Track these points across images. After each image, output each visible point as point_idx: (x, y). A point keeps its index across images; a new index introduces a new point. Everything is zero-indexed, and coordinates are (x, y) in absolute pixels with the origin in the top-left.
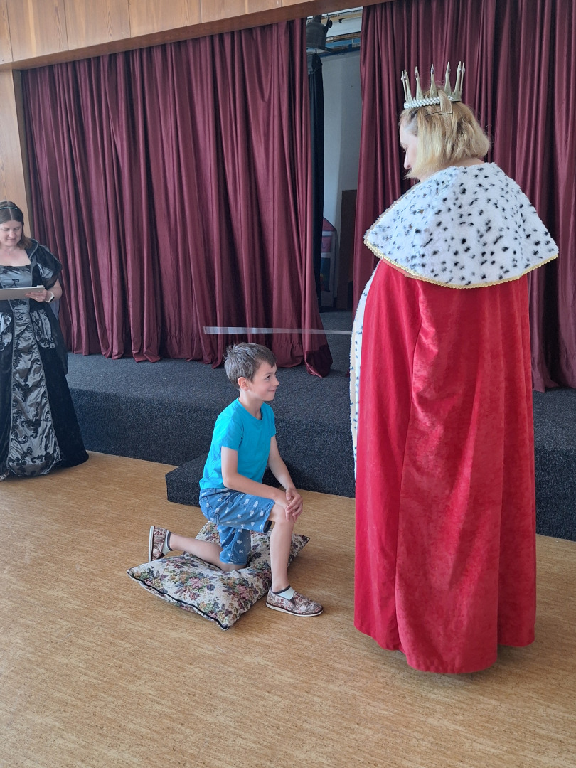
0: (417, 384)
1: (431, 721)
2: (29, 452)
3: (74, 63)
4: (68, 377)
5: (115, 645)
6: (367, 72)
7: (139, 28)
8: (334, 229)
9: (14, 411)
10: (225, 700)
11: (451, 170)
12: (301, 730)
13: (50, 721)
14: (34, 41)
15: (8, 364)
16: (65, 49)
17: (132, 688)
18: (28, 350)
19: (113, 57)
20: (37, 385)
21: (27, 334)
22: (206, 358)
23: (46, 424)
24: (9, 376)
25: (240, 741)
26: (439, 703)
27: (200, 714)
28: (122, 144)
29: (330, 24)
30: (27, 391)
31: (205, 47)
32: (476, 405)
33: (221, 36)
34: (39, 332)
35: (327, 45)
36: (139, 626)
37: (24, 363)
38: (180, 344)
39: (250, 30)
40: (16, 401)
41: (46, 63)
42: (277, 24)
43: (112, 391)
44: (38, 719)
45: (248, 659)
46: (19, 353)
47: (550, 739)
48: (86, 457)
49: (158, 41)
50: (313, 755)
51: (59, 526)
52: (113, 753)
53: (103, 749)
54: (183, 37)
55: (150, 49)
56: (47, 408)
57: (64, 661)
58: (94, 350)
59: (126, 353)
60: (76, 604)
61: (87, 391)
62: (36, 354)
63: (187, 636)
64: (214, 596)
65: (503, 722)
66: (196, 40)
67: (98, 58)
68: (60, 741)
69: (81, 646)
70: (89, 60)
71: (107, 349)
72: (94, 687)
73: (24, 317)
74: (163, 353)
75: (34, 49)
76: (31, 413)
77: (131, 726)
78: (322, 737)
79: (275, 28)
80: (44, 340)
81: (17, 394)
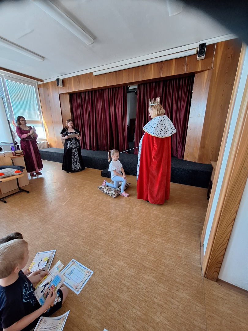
0: (153, 155)
1: (153, 212)
2: (76, 167)
3: (81, 93)
4: (81, 153)
5: (97, 201)
6: (138, 96)
7: (95, 86)
8: (128, 126)
9: (73, 160)
10: (118, 210)
11: (159, 116)
12: (132, 214)
13: (88, 213)
14: (73, 88)
15: (71, 151)
16: (79, 90)
17: (101, 208)
18: (75, 148)
19: (89, 92)
20: (76, 155)
21: (74, 145)
22: (106, 150)
23: (78, 162)
24: (72, 153)
25: (122, 216)
26: (155, 209)
27: (114, 212)
28: (90, 109)
29: (129, 87)
30: (75, 156)
31: (107, 90)
32: (163, 158)
33: (110, 89)
34: (77, 145)
35: (129, 91)
36: (100, 198)
37: (74, 151)
38: (101, 147)
39: (116, 88)
40: (73, 158)
41: (75, 92)
42: (121, 87)
43: (90, 156)
44: (85, 213)
45: (121, 203)
46: (73, 149)
47: (174, 215)
48: (85, 168)
49: (98, 89)
50: (134, 218)
51: (82, 181)
52: (100, 218)
53: (98, 218)
54: (102, 88)
55: (96, 91)
56: (78, 159)
57: (88, 204)
58: (84, 148)
59: (90, 149)
60: (88, 194)
61: (85, 156)
62: (76, 149)
63: (109, 200)
64: (112, 192)
65: (166, 212)
66: (105, 89)
67: (85, 92)
68: (90, 217)
69: (91, 201)
70: (84, 92)
71: (87, 148)
72: (95, 208)
73: (74, 142)
74: (98, 149)
75: (73, 90)
76: (76, 160)
77: (102, 214)
78: (136, 215)
79: (121, 88)
80: (77, 146)
81: (73, 156)
